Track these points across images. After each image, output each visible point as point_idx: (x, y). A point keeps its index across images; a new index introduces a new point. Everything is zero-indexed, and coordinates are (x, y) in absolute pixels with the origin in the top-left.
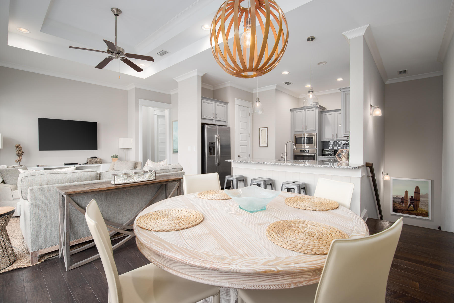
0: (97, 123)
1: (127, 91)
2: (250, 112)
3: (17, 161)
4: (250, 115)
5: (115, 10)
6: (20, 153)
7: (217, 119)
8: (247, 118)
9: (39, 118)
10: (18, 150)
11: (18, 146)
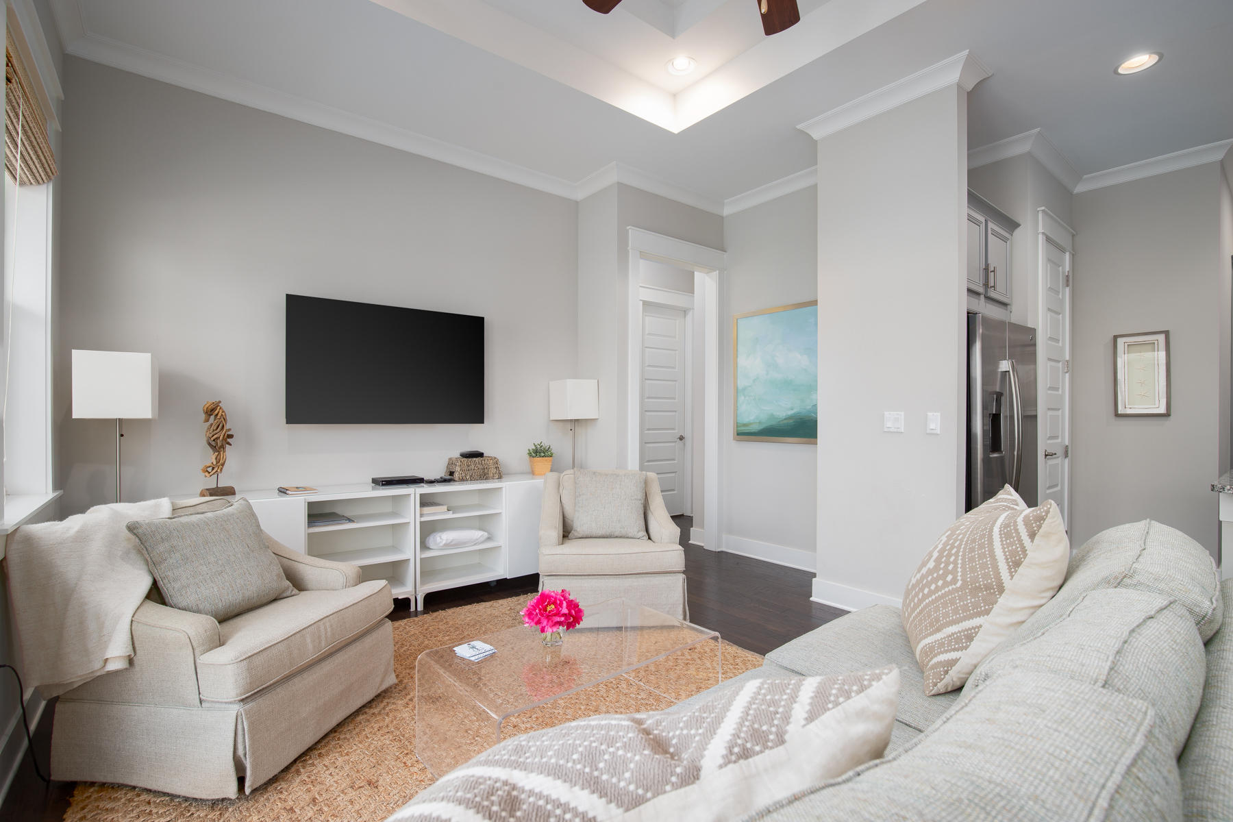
0: (483, 318)
1: (577, 203)
2: (1067, 269)
3: (210, 469)
4: (1067, 284)
6: (219, 438)
8: (1060, 296)
9: (287, 295)
10: (212, 424)
11: (213, 410)
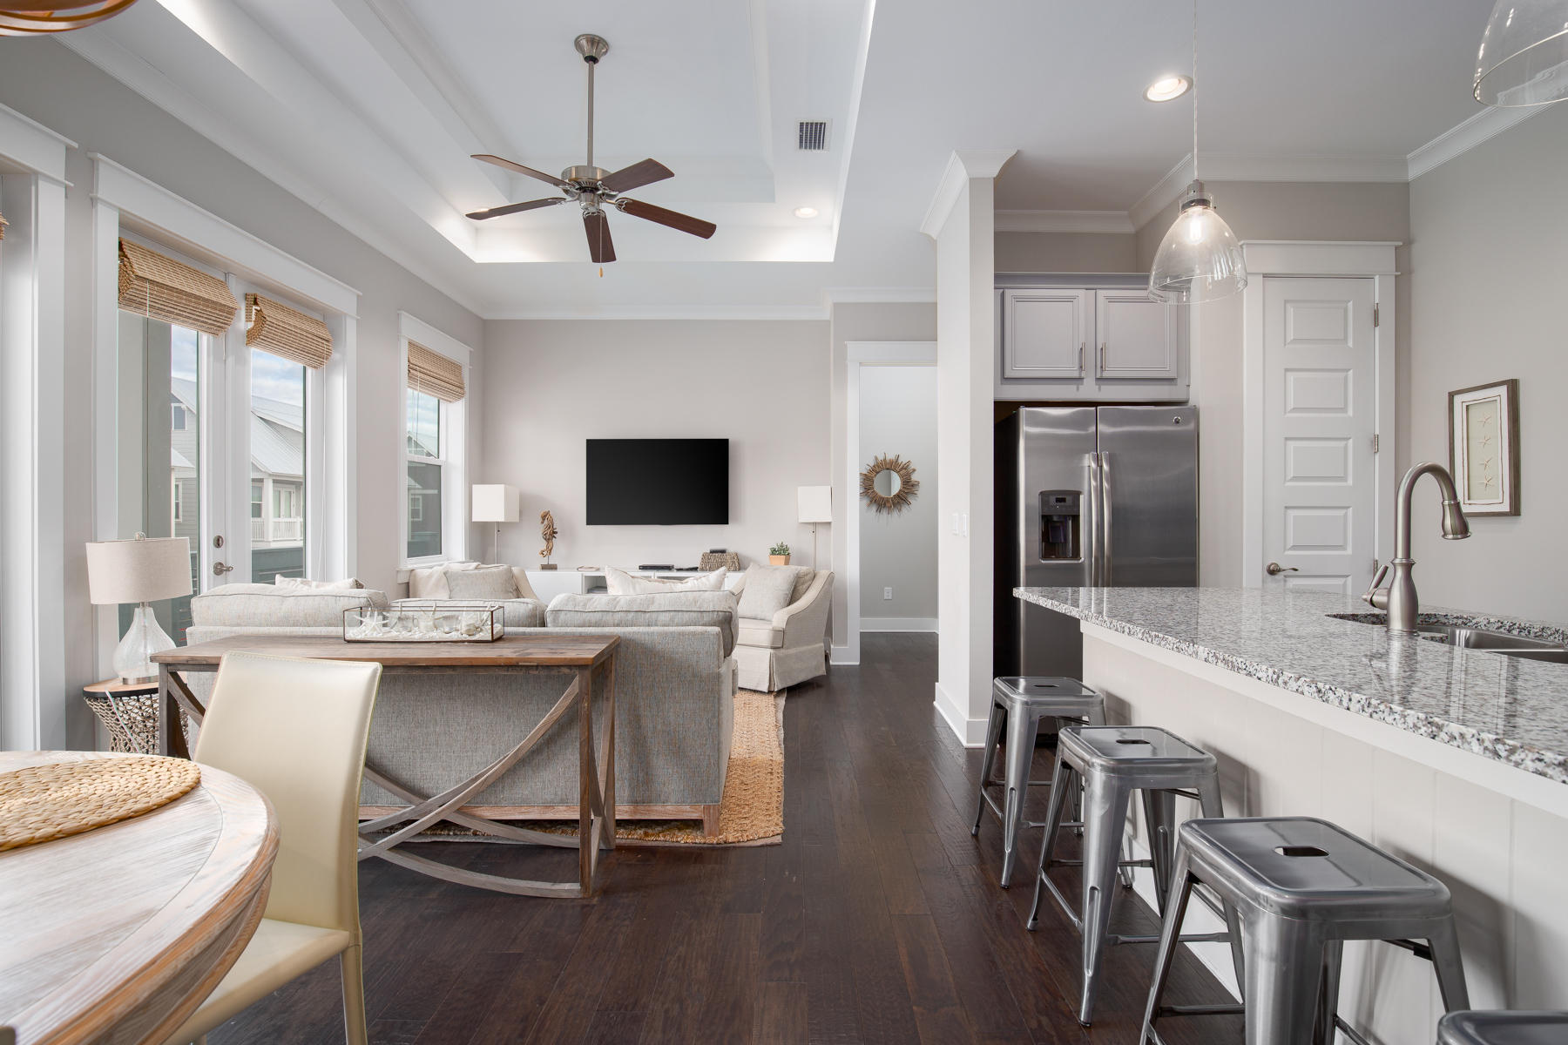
0: (728, 441)
2: (1377, 301)
3: (544, 553)
4: (1376, 324)
5: (584, 42)
6: (547, 533)
7: (1106, 374)
8: (1350, 344)
9: (588, 439)
10: (545, 525)
11: (545, 516)
